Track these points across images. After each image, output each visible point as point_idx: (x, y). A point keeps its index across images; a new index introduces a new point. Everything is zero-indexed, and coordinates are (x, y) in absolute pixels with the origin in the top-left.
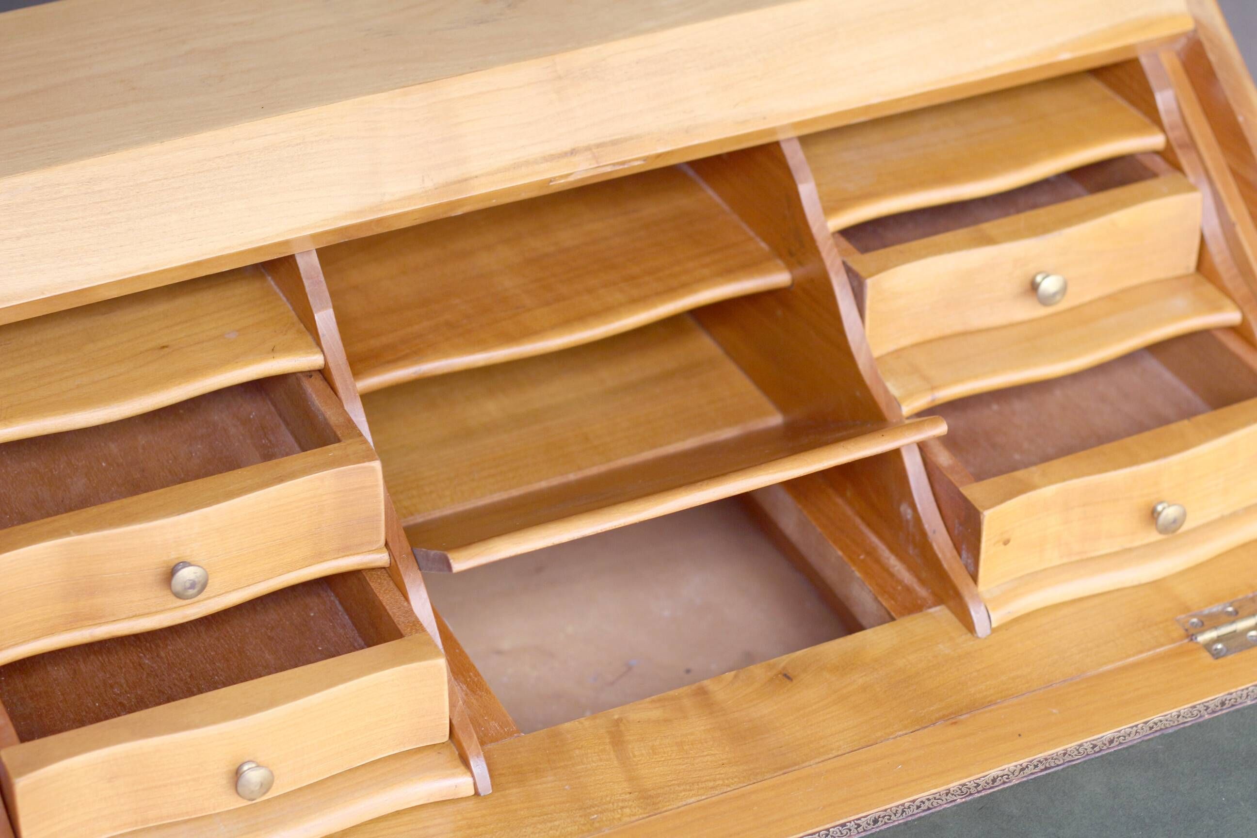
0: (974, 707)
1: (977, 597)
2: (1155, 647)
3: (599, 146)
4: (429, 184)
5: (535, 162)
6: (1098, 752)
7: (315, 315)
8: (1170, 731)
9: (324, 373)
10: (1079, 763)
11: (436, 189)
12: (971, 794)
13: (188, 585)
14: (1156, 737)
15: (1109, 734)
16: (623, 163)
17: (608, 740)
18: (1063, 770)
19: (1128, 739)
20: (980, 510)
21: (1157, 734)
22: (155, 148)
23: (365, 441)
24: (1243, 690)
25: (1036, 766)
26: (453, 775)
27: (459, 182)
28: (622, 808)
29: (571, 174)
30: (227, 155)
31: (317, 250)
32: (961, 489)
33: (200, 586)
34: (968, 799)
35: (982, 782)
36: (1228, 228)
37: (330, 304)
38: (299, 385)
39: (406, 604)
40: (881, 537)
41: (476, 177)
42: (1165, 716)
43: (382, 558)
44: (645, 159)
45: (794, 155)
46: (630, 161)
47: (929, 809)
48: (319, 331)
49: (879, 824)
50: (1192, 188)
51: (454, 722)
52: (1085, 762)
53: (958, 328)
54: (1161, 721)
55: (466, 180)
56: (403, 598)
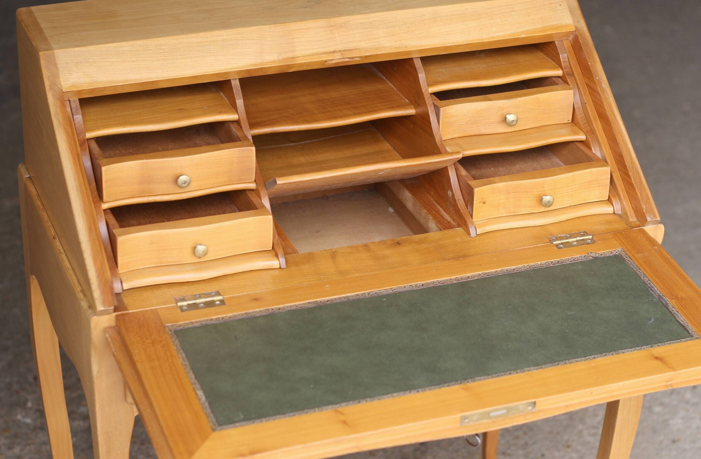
0: (465, 256)
1: (473, 223)
2: (537, 244)
3: (344, 51)
4: (281, 58)
5: (320, 54)
6: (509, 272)
7: (237, 101)
8: (537, 268)
9: (237, 122)
10: (501, 275)
11: (283, 60)
12: (459, 280)
13: (183, 182)
14: (531, 270)
15: (513, 267)
16: (352, 58)
17: (330, 257)
18: (494, 276)
19: (520, 269)
20: (474, 188)
21: (532, 269)
22: (184, 36)
23: (250, 142)
24: (566, 259)
25: (484, 274)
26: (272, 260)
27: (292, 58)
28: (332, 275)
29: (333, 60)
30: (209, 41)
31: (239, 79)
32: (468, 182)
33: (187, 184)
34: (458, 282)
35: (464, 277)
36: (584, 105)
37: (242, 98)
38: (229, 126)
39: (260, 201)
40: (442, 207)
41: (298, 57)
42: (536, 264)
43: (253, 186)
44: (361, 57)
45: (418, 64)
46: (355, 57)
47: (443, 283)
48: (237, 106)
49: (424, 286)
50: (570, 89)
51: (274, 242)
52: (503, 275)
53: (476, 133)
54: (534, 265)
55: (294, 58)
56: (259, 199)
